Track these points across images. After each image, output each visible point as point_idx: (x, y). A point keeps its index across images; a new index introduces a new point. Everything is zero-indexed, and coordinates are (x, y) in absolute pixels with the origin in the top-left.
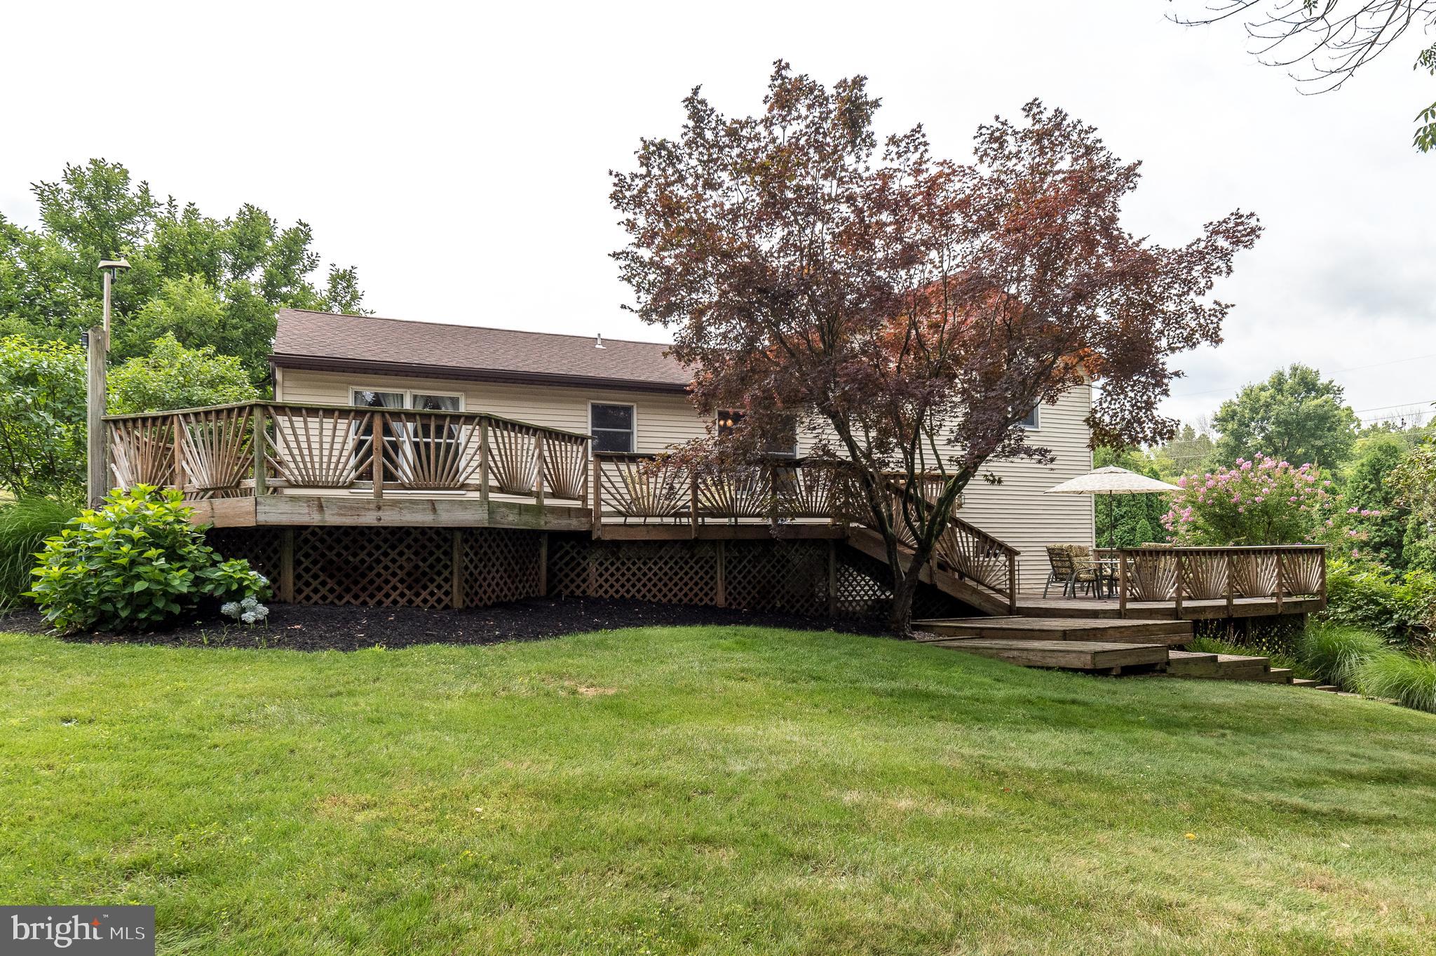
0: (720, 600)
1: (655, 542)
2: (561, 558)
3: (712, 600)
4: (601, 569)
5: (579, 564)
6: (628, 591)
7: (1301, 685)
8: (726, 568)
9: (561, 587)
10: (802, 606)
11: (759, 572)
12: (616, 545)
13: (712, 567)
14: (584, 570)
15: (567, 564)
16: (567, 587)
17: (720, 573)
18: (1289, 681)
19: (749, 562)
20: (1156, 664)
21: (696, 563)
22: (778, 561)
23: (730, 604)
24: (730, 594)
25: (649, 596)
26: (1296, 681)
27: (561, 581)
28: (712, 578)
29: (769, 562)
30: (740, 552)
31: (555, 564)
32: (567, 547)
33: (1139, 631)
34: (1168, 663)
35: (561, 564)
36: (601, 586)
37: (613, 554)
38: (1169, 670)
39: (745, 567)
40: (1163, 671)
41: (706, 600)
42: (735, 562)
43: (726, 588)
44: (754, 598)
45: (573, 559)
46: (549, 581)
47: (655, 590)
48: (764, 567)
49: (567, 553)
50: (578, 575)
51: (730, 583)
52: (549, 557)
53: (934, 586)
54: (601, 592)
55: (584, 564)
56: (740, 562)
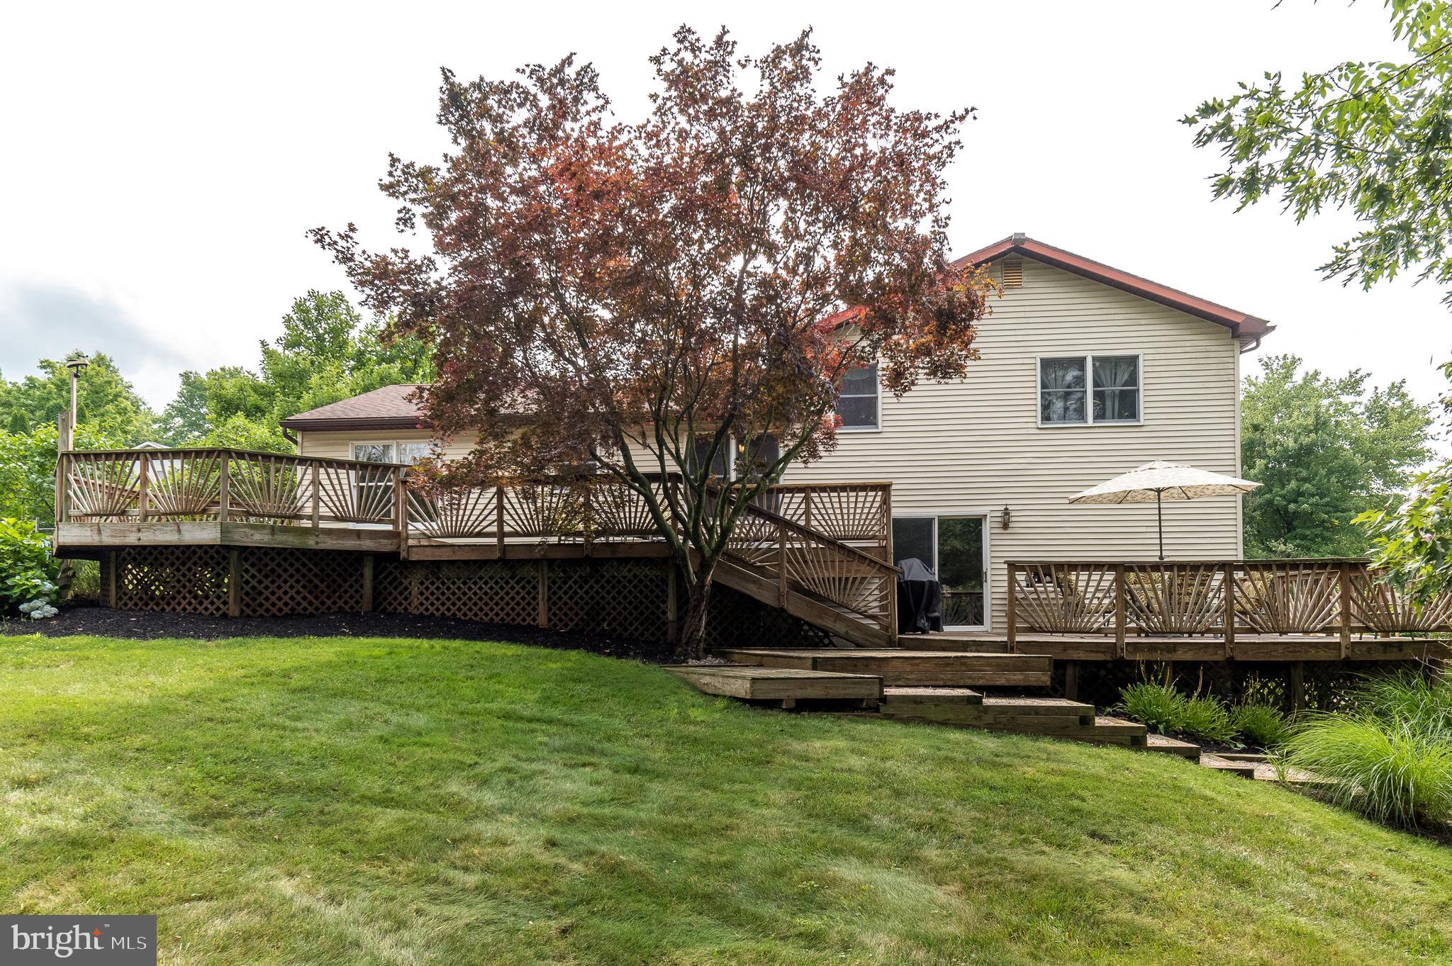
0: (542, 620)
1: (475, 562)
2: (385, 578)
3: (534, 620)
4: (422, 588)
5: (401, 583)
6: (449, 610)
7: (1168, 751)
8: (550, 588)
9: (385, 604)
10: (636, 629)
11: (587, 593)
12: (436, 565)
13: (534, 588)
14: (406, 588)
15: (390, 583)
16: (390, 604)
17: (542, 592)
18: (1136, 743)
19: (575, 582)
20: (862, 700)
21: (518, 583)
22: (608, 582)
23: (555, 625)
24: (555, 614)
25: (470, 614)
26: (1153, 741)
27: (385, 599)
28: (534, 598)
29: (597, 582)
30: (564, 572)
31: (381, 583)
32: (391, 568)
33: (947, 665)
34: (884, 699)
35: (386, 583)
36: (422, 604)
37: (433, 573)
38: (883, 709)
39: (570, 587)
40: (877, 710)
41: (529, 620)
42: (559, 582)
43: (550, 609)
44: (582, 619)
45: (396, 578)
46: (375, 599)
47: (475, 609)
48: (592, 587)
49: (391, 573)
50: (401, 594)
51: (555, 604)
52: (375, 577)
53: (782, 610)
54: (422, 609)
55: (406, 582)
56: (565, 583)
